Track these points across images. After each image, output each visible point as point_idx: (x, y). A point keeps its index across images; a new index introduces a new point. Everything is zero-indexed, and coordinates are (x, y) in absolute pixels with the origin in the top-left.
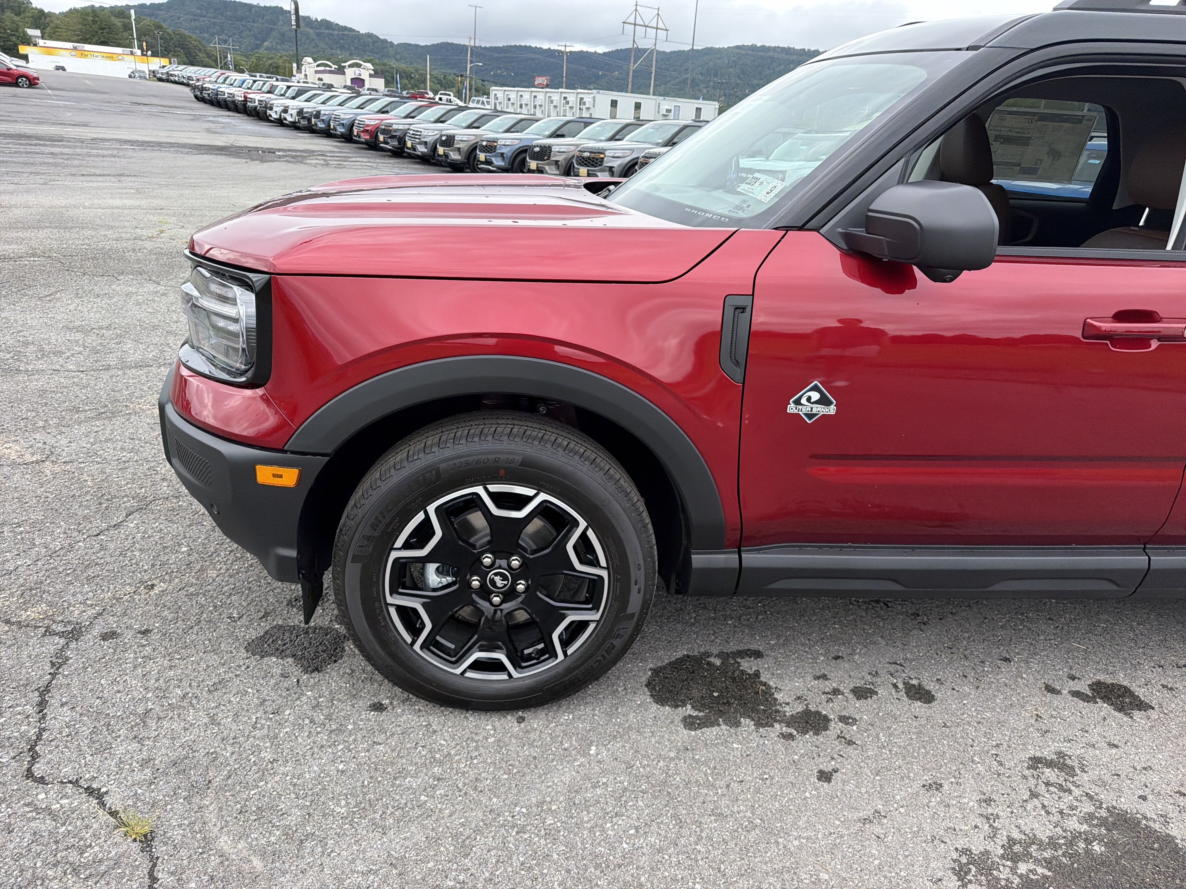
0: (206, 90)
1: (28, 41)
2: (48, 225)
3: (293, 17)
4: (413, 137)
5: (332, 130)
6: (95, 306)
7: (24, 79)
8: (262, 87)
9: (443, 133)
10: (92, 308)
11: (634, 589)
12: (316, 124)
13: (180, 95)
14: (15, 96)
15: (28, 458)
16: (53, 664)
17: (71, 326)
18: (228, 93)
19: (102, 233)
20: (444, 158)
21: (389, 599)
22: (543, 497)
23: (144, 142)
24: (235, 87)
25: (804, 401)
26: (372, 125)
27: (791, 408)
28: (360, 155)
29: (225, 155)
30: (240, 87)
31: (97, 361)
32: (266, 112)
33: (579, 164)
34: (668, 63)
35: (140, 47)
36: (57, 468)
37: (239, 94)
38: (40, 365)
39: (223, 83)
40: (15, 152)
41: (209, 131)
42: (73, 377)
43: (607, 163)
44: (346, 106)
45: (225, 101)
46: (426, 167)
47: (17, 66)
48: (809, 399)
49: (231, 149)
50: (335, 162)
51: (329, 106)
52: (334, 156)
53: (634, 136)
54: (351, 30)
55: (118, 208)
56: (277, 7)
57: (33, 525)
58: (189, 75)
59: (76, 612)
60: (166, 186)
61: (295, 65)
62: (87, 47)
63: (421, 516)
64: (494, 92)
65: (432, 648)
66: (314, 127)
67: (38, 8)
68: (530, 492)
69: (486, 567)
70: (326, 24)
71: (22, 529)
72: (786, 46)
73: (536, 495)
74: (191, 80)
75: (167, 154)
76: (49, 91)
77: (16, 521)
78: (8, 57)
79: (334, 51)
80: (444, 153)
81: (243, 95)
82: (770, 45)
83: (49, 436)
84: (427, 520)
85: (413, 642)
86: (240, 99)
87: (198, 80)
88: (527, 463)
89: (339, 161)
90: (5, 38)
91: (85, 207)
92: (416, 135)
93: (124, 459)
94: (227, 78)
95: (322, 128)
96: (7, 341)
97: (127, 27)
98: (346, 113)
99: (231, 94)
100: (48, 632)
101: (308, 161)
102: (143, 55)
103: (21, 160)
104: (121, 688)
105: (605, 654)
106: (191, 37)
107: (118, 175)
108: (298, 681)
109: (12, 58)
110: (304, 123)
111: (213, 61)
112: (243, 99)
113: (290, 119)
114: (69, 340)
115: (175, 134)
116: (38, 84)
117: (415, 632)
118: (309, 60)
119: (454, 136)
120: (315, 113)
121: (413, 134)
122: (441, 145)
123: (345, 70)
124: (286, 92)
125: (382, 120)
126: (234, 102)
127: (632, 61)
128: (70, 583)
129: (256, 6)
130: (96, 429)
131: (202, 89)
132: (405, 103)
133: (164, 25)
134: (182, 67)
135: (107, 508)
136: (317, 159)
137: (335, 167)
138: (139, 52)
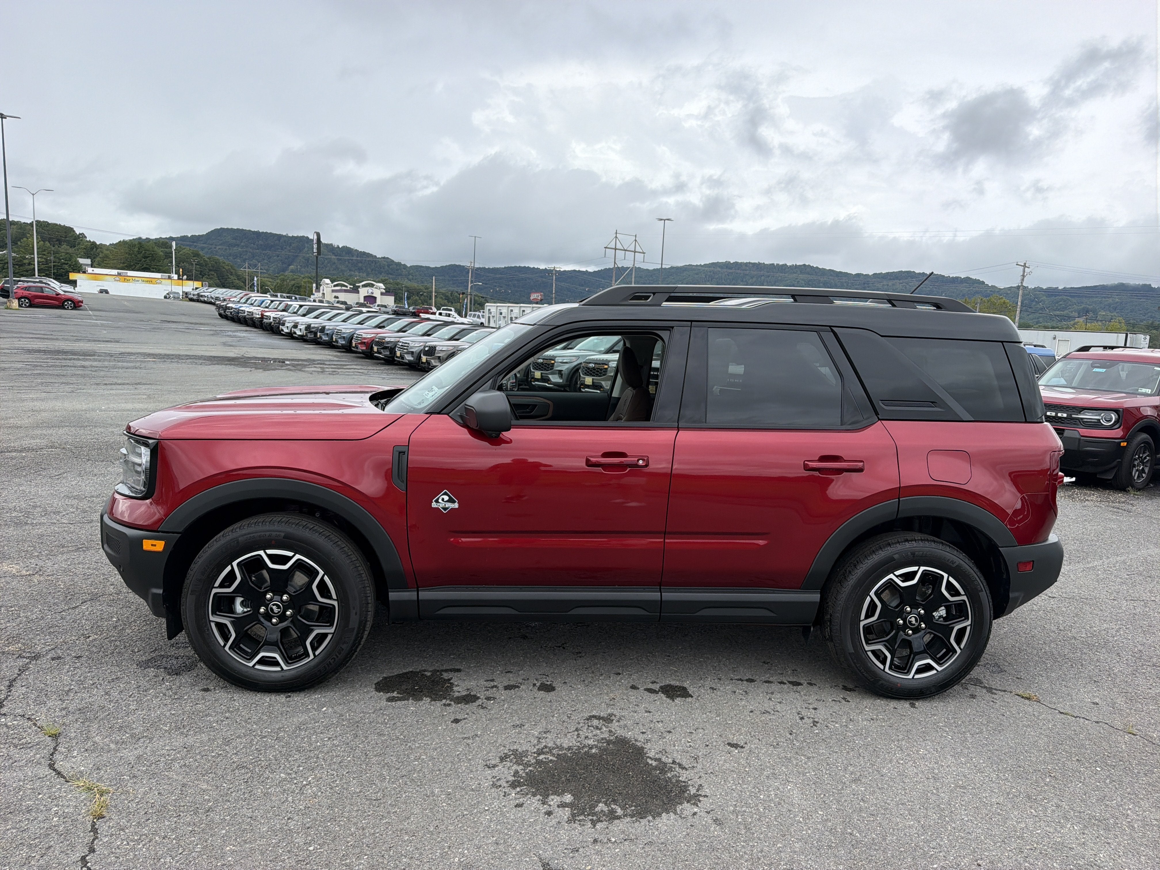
0: (229, 309)
1: (79, 269)
2: (68, 424)
3: (315, 246)
4: (402, 347)
5: (334, 342)
6: (92, 482)
7: (70, 302)
8: (278, 306)
9: (427, 345)
10: (89, 483)
11: (353, 612)
12: (321, 338)
13: (206, 313)
14: (60, 317)
15: (24, 572)
16: (20, 670)
17: (70, 495)
18: (248, 312)
19: (110, 430)
20: (426, 365)
21: (211, 618)
22: (298, 557)
23: (165, 355)
24: (255, 306)
25: (440, 500)
26: (368, 338)
27: (434, 505)
28: (355, 363)
29: (234, 365)
30: (259, 306)
31: (83, 518)
32: (279, 327)
33: (535, 369)
34: (651, 278)
35: (177, 273)
36: (42, 578)
37: (256, 311)
38: (43, 520)
39: (245, 303)
40: (52, 366)
41: (225, 344)
42: (64, 527)
43: (556, 367)
44: (348, 322)
45: (245, 317)
46: (412, 372)
47: (65, 292)
48: (443, 500)
49: (241, 360)
50: (331, 370)
51: (334, 322)
52: (332, 365)
53: (583, 346)
54: (369, 255)
55: (129, 410)
56: (303, 237)
57: (20, 607)
58: (217, 296)
59: (39, 648)
60: (174, 392)
61: (314, 285)
62: (130, 273)
63: (229, 568)
64: (488, 308)
65: (235, 649)
66: (319, 340)
67: (92, 241)
68: (290, 554)
69: (268, 601)
70: (347, 251)
71: (13, 609)
72: (757, 262)
73: (294, 556)
74: (218, 300)
75: (183, 365)
76: (90, 312)
77: (10, 605)
78: (58, 284)
79: (353, 273)
80: (427, 361)
81: (260, 313)
82: (742, 261)
83: (40, 561)
84: (232, 571)
85: (225, 645)
86: (258, 316)
87: (225, 300)
88: (287, 536)
89: (333, 368)
90: (58, 266)
91: (101, 410)
92: (405, 346)
93: (88, 574)
94: (249, 298)
95: (326, 340)
96: (22, 505)
97: (169, 255)
98: (347, 328)
99: (250, 312)
100: (20, 656)
101: (307, 369)
102: (179, 279)
103: (55, 372)
104: (58, 680)
105: (337, 654)
106: (224, 263)
107: (136, 384)
108: (163, 679)
109: (62, 285)
110: (310, 336)
111: (243, 282)
112: (260, 316)
113: (299, 333)
114: (67, 505)
115: (195, 348)
116: (81, 306)
117: (226, 639)
118: (327, 281)
119: (435, 347)
120: (320, 328)
121: (402, 346)
122: (424, 355)
123: (359, 289)
124: (298, 310)
125: (378, 334)
126: (252, 319)
127: (614, 278)
128: (37, 635)
129: (285, 236)
130: (73, 557)
131: (226, 308)
132: (400, 319)
133: (201, 253)
134: (211, 289)
135: (70, 599)
136: (315, 367)
137: (330, 374)
138: (175, 277)
